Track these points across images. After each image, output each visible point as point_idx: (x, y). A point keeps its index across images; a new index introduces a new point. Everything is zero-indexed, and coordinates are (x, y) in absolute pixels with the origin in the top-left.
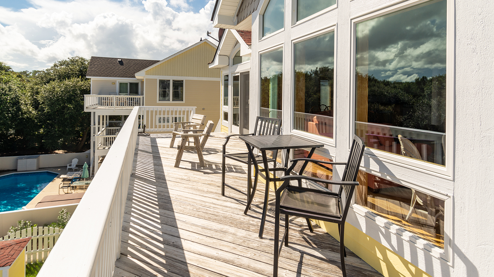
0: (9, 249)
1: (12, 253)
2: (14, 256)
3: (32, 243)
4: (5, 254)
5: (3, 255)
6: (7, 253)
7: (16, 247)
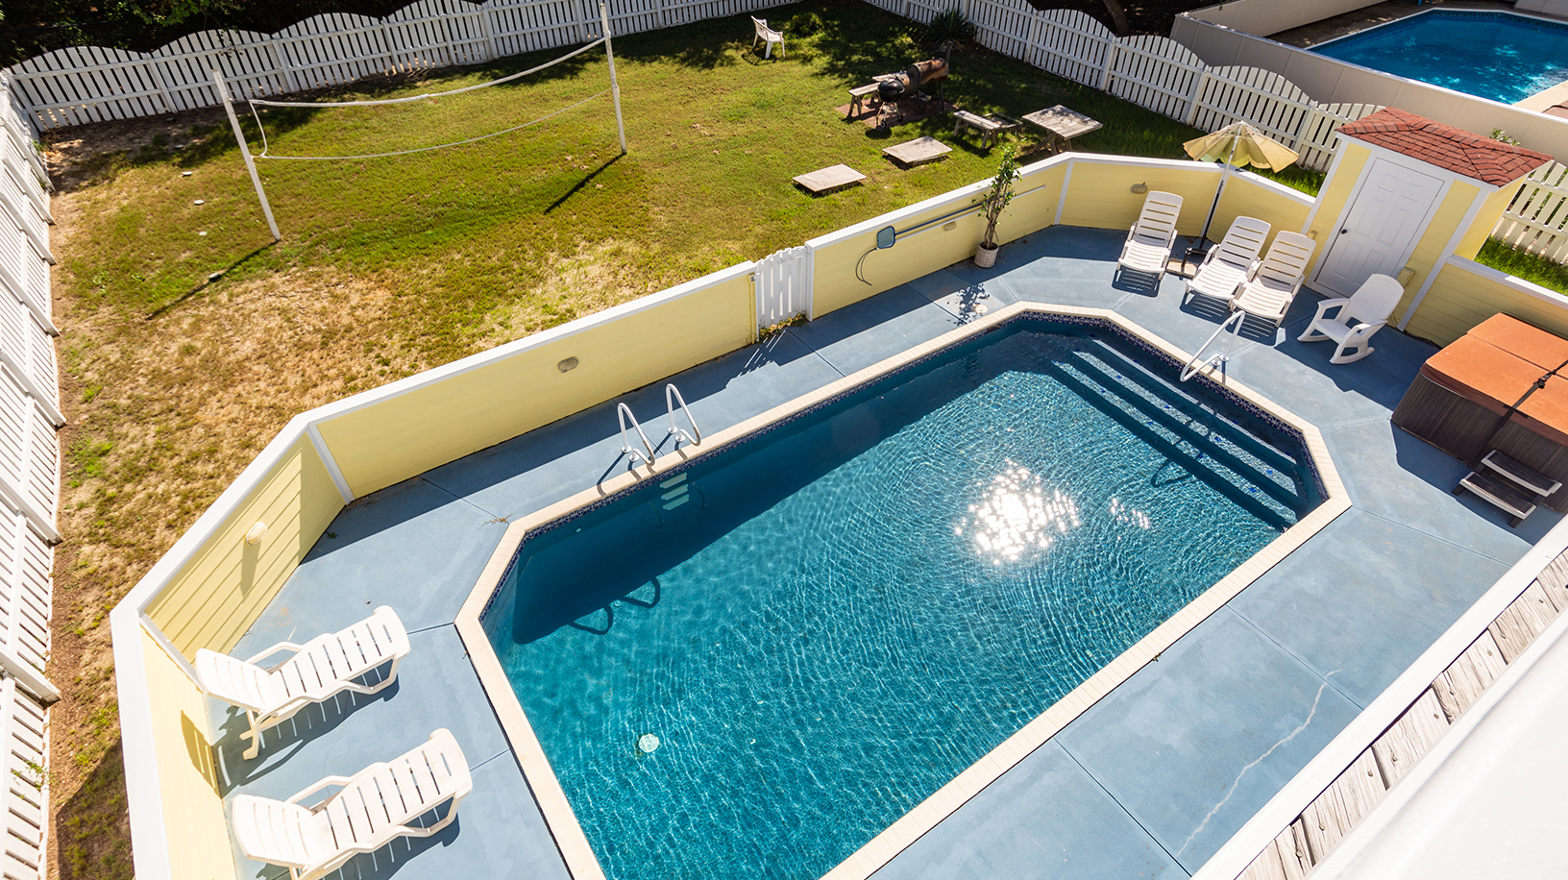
0: (1505, 159)
1: (1509, 167)
2: (1511, 175)
3: (1549, 172)
4: (1496, 161)
5: (1493, 162)
6: (1501, 163)
7: (1520, 161)
